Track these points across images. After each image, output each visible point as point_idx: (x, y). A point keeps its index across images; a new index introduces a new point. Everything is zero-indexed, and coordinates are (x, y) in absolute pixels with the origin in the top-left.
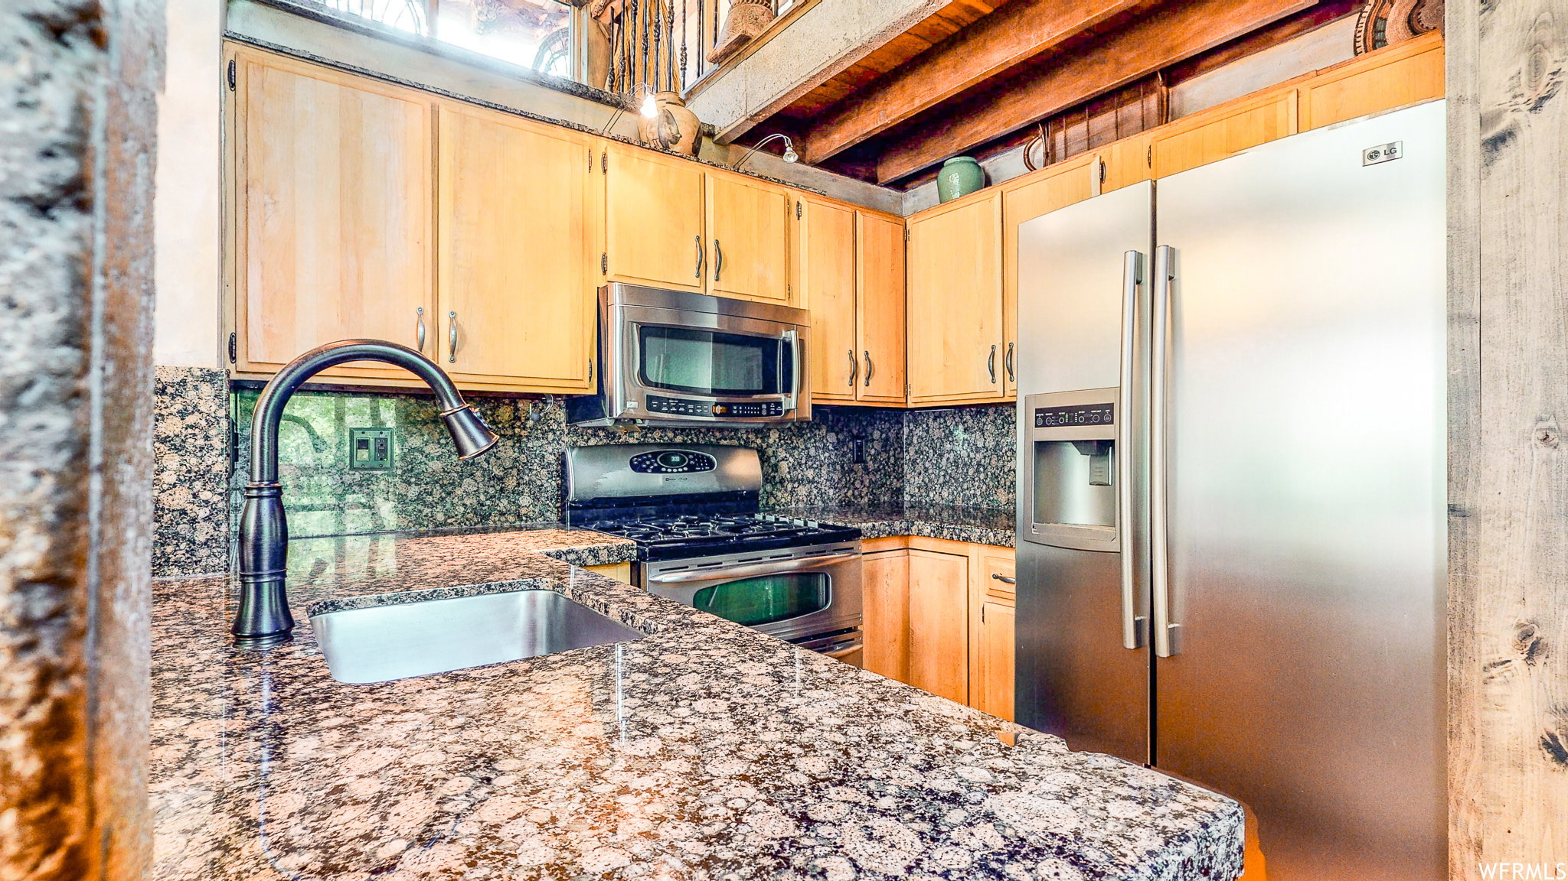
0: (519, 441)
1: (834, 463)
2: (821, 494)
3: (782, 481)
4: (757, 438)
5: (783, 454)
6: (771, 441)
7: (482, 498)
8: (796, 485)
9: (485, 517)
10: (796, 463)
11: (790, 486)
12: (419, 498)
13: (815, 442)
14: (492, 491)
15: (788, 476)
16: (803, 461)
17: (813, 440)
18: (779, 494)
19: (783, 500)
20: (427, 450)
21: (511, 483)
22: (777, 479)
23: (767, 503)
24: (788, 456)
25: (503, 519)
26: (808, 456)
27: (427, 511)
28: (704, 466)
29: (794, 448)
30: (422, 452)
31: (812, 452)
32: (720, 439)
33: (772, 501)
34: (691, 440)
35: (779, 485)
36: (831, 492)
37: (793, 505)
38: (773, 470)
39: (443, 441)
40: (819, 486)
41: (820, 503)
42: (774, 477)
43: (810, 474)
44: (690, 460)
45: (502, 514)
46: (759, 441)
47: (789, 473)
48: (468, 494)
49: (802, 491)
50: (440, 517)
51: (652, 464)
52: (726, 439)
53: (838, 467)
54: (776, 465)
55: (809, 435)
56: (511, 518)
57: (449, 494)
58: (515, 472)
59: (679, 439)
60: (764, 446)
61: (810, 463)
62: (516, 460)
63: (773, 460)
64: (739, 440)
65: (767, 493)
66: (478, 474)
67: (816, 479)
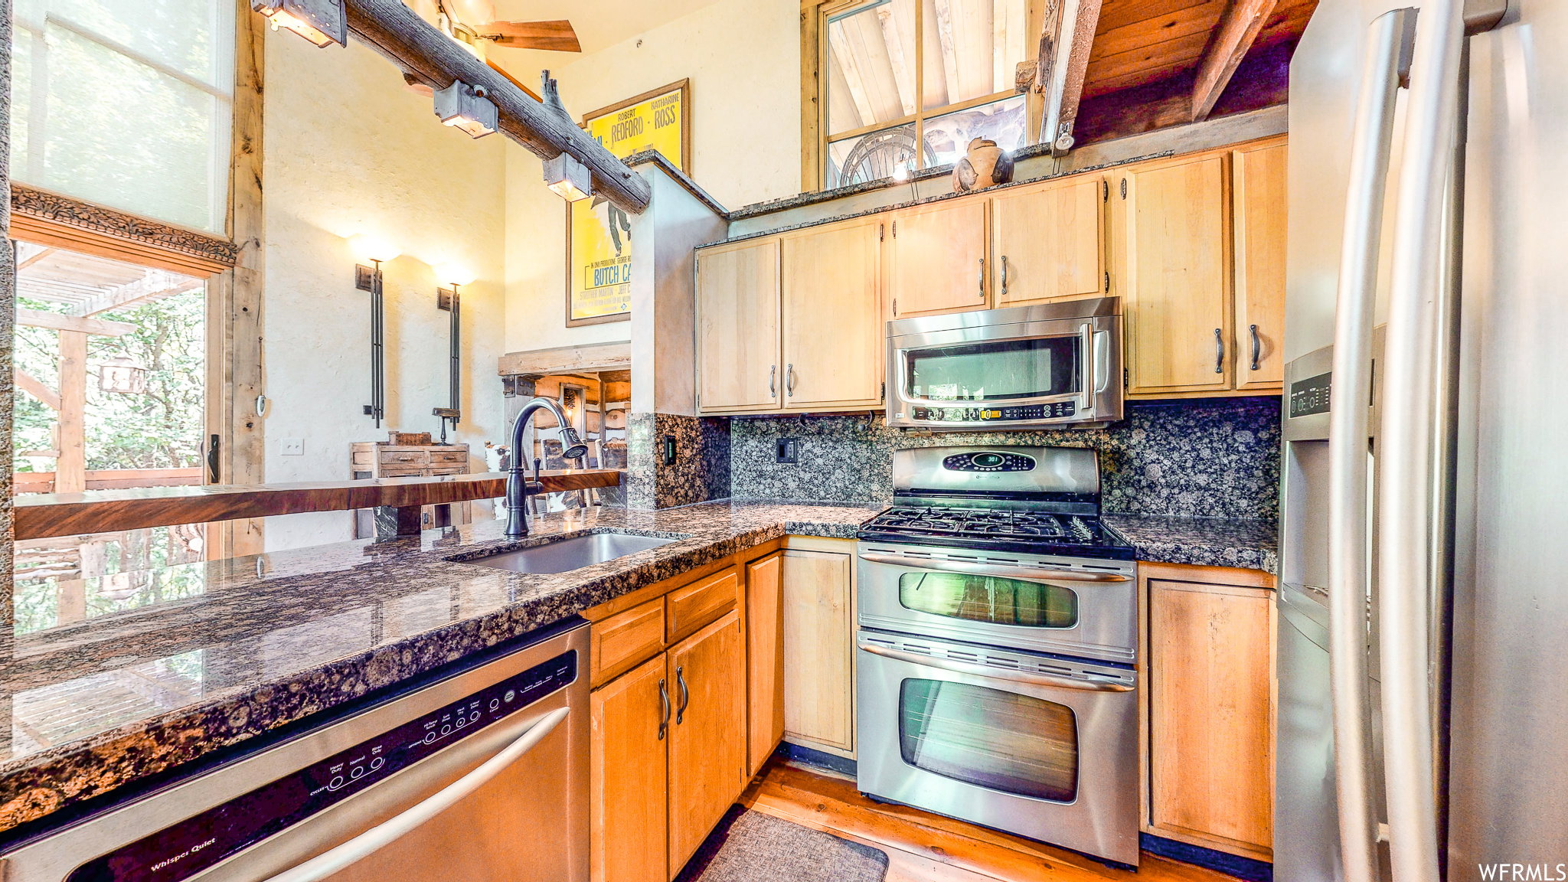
0: (871, 445)
1: (1248, 470)
2: (1224, 504)
3: (1152, 486)
4: (1112, 439)
5: (1154, 456)
6: (1133, 442)
7: (847, 483)
8: (1176, 491)
9: (849, 496)
10: (1175, 467)
11: (1165, 492)
12: (810, 481)
13: (1211, 442)
14: (853, 479)
15: (1163, 481)
16: (1189, 464)
17: (1206, 440)
18: (1148, 500)
19: (1154, 507)
20: (815, 451)
21: (866, 474)
22: (1144, 483)
23: (1128, 508)
24: (1162, 458)
25: (860, 498)
26: (1199, 458)
27: (815, 489)
28: (1023, 466)
29: (1174, 449)
30: (812, 452)
31: (1206, 453)
32: (1061, 441)
33: (1135, 506)
34: (1025, 442)
35: (1146, 490)
36: (1244, 503)
37: (1171, 513)
38: (1136, 473)
39: (824, 446)
40: (1219, 494)
41: (1221, 515)
42: (1139, 481)
43: (1202, 479)
44: (1007, 460)
45: (860, 495)
46: (1115, 442)
47: (1164, 477)
48: (838, 480)
49: (1188, 499)
50: (822, 494)
51: (965, 463)
52: (1068, 441)
53: (1258, 473)
54: (1142, 468)
55: (1199, 434)
56: (866, 498)
57: (827, 479)
58: (868, 466)
59: (1011, 441)
60: (1123, 447)
61: (1201, 467)
62: (869, 458)
63: (1136, 463)
64: (1086, 441)
65: (1127, 497)
66: (844, 467)
67: (1213, 486)
